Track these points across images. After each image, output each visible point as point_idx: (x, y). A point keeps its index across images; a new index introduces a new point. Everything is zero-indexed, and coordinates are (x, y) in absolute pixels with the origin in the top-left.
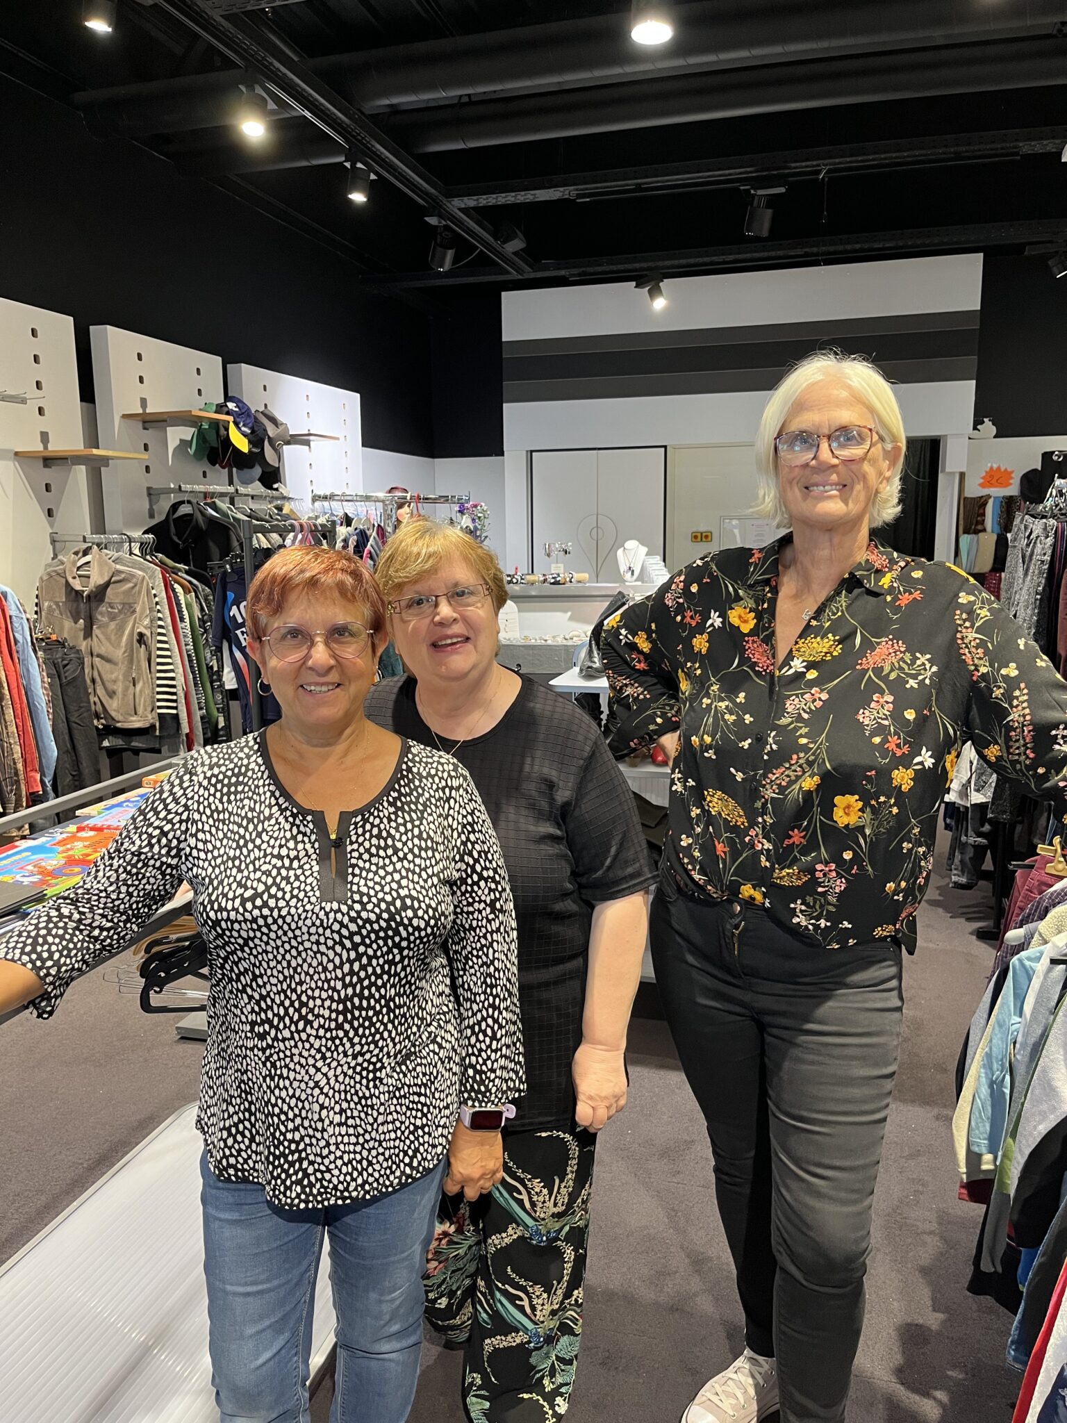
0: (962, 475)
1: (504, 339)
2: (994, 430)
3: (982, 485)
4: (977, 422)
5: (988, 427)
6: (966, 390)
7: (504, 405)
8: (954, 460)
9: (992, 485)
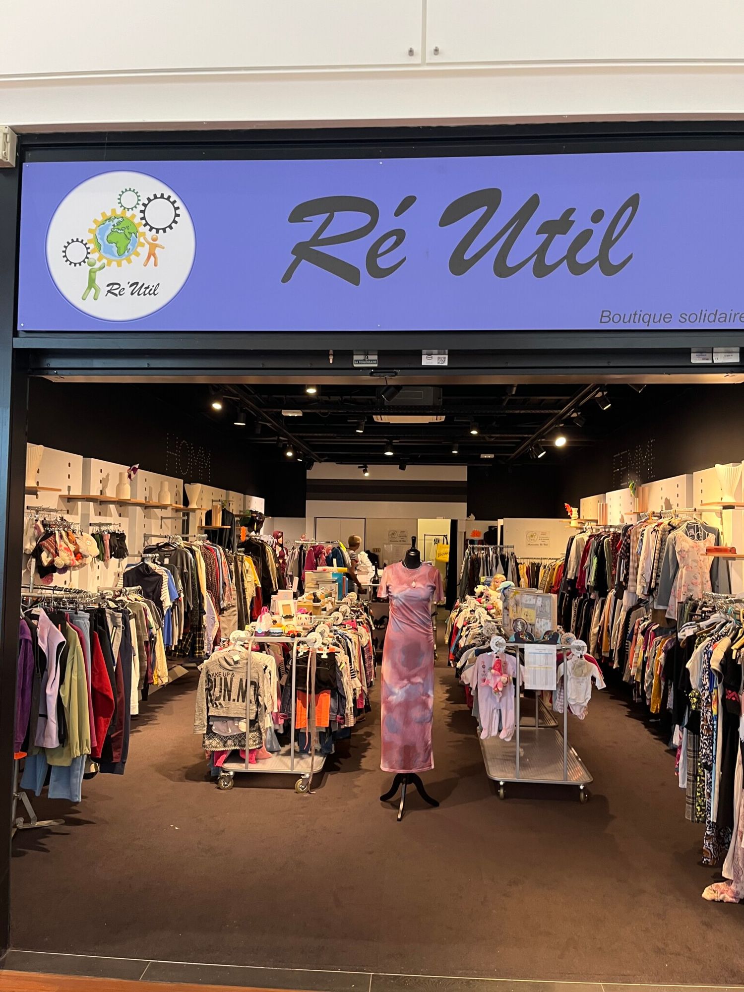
0: (465, 533)
1: (307, 478)
2: (474, 518)
3: (472, 536)
4: (468, 516)
5: (472, 517)
6: (464, 505)
7: (307, 501)
8: (461, 528)
9: (474, 536)
